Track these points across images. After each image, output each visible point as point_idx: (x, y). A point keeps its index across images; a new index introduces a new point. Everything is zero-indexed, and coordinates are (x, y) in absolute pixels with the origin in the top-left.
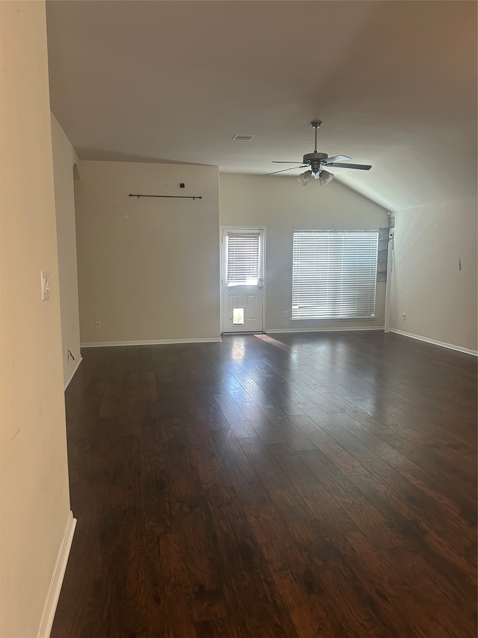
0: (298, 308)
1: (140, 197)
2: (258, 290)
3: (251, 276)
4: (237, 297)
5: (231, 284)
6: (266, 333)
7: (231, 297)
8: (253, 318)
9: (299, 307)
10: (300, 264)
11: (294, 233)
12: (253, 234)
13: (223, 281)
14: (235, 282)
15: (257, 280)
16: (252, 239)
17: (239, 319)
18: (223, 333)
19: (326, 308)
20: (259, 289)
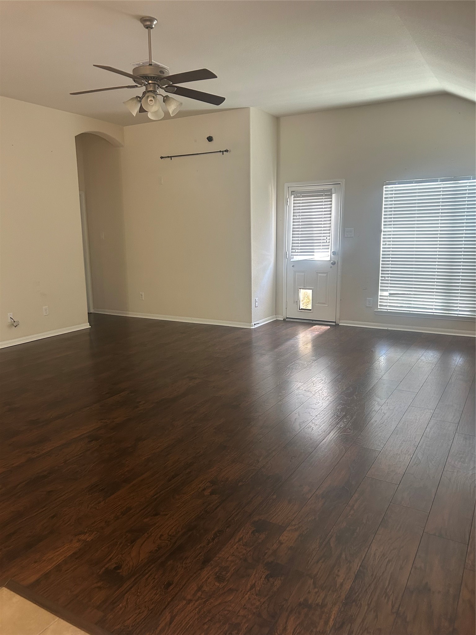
0: (388, 295)
1: (172, 158)
2: (331, 267)
3: (321, 247)
4: (305, 274)
5: (296, 258)
6: (340, 324)
7: (297, 274)
8: (324, 303)
9: (390, 294)
10: (393, 231)
11: (384, 186)
12: (324, 191)
13: (287, 253)
14: (300, 255)
15: (329, 253)
16: (323, 199)
17: (308, 303)
18: (287, 318)
19: (433, 299)
20: (332, 265)
